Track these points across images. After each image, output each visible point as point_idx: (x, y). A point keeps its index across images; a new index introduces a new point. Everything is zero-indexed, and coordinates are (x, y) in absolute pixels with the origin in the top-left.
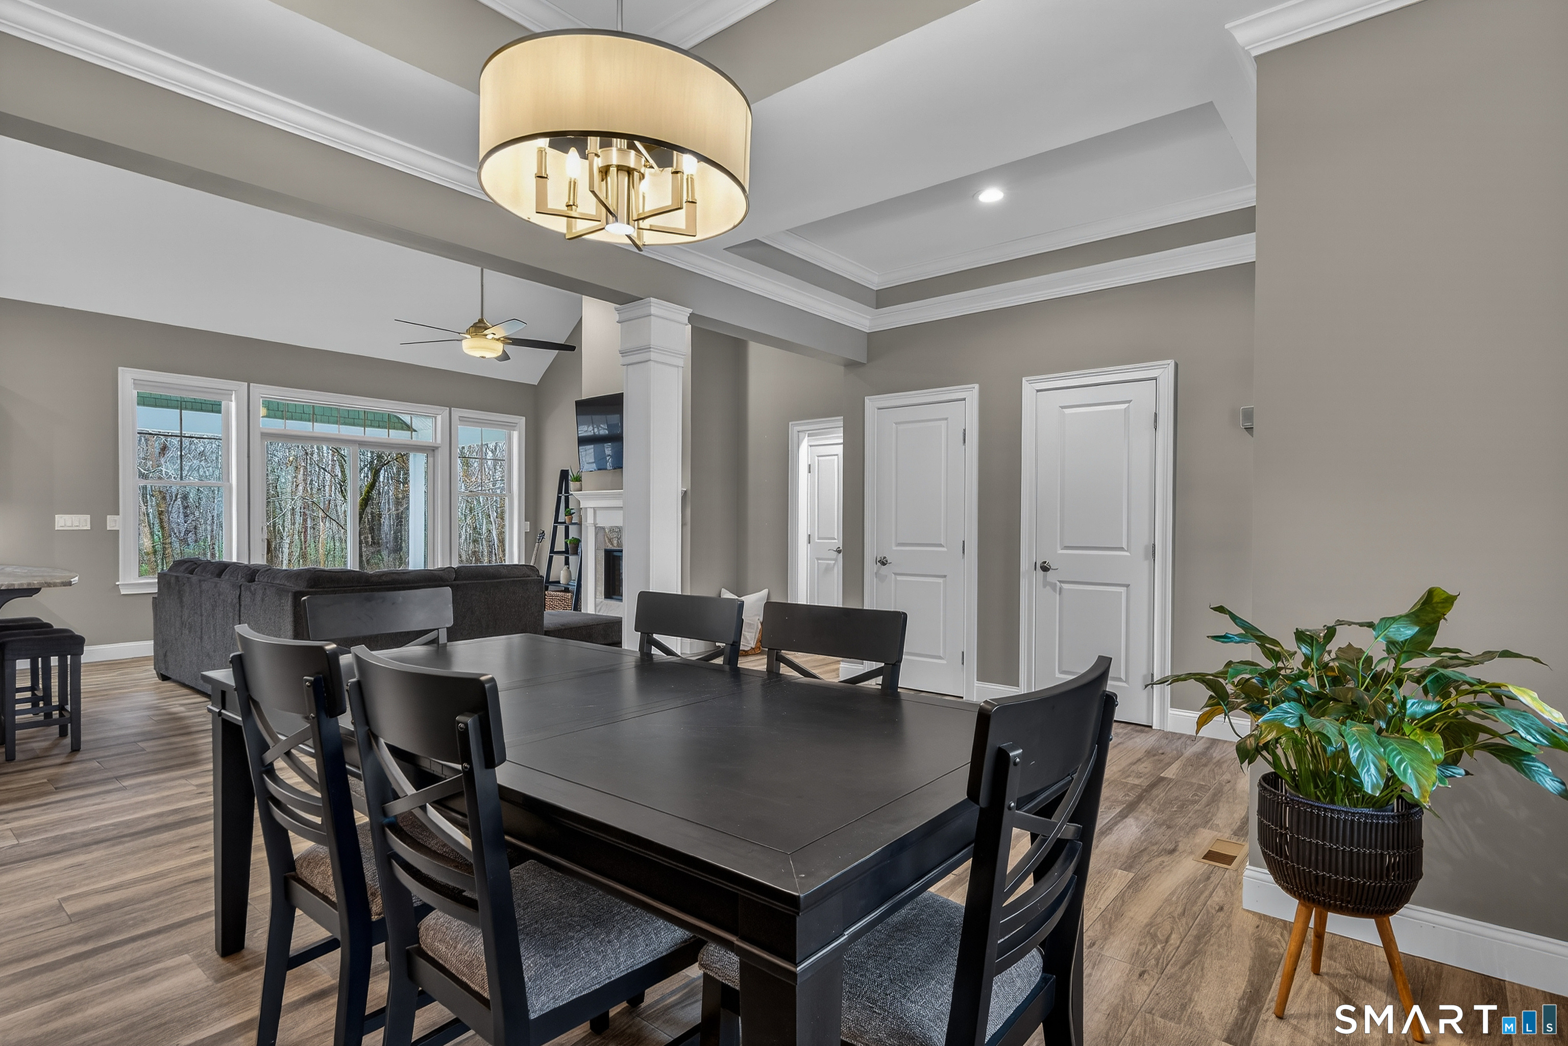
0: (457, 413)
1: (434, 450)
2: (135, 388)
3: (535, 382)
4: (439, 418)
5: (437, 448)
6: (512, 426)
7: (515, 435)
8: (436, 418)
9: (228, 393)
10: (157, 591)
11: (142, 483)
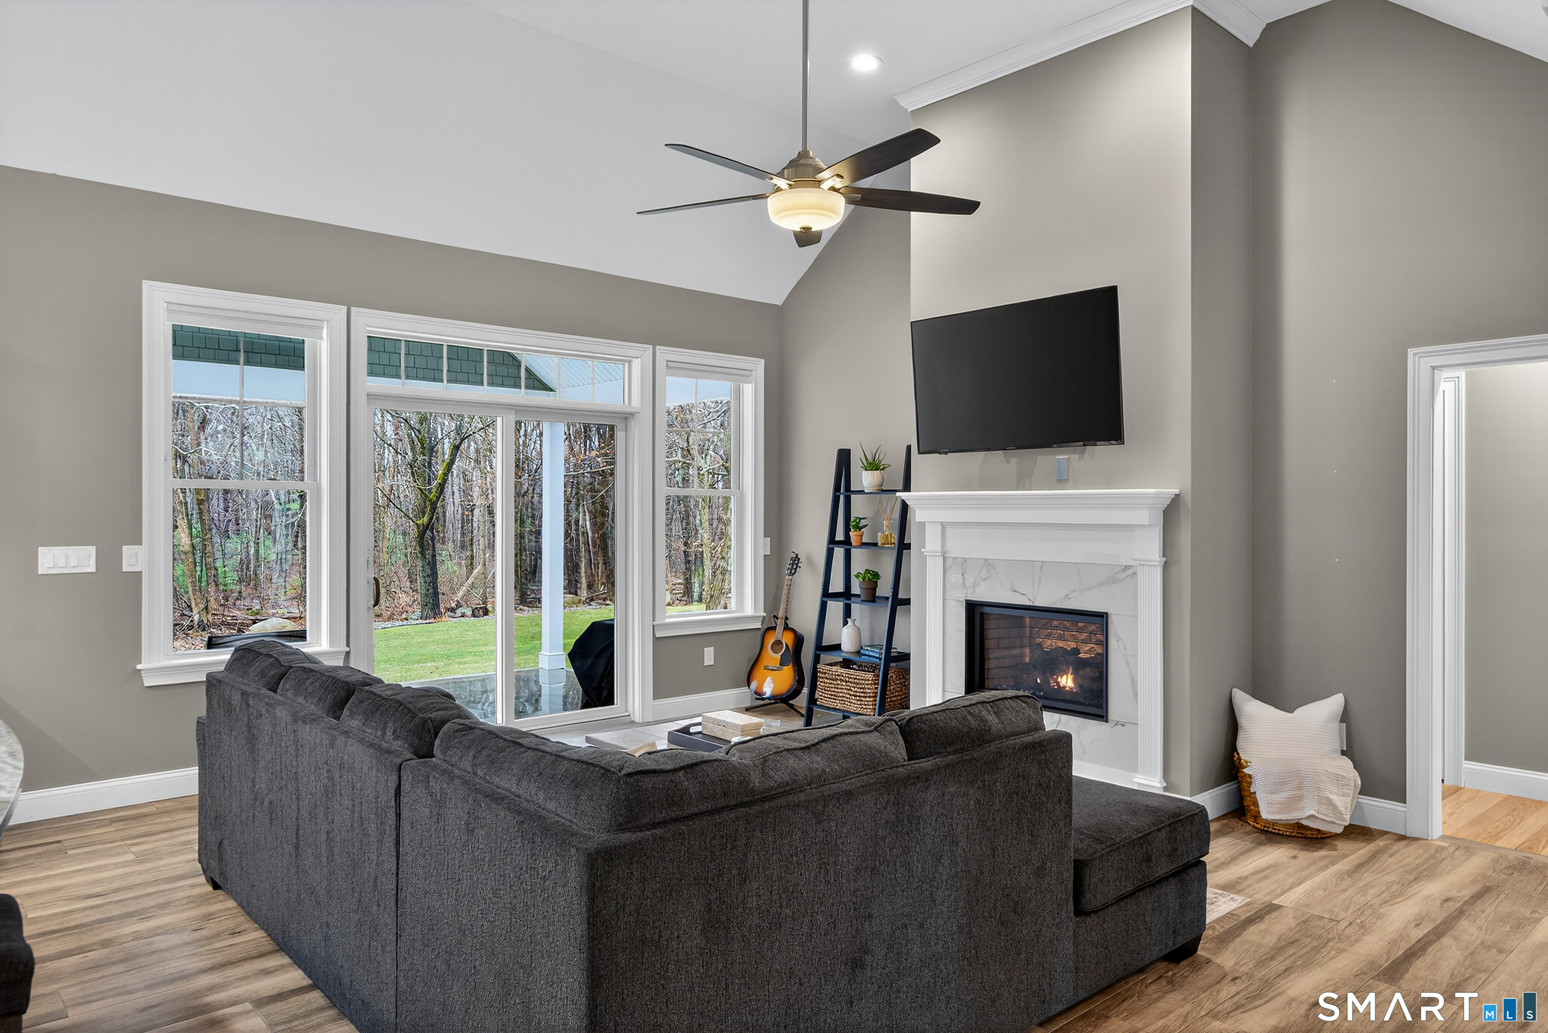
0: (665, 353)
1: (626, 418)
2: (169, 320)
3: (778, 298)
4: (636, 364)
5: (632, 414)
6: (743, 375)
7: (748, 390)
8: (630, 362)
9: (315, 326)
10: (205, 680)
11: (179, 483)
